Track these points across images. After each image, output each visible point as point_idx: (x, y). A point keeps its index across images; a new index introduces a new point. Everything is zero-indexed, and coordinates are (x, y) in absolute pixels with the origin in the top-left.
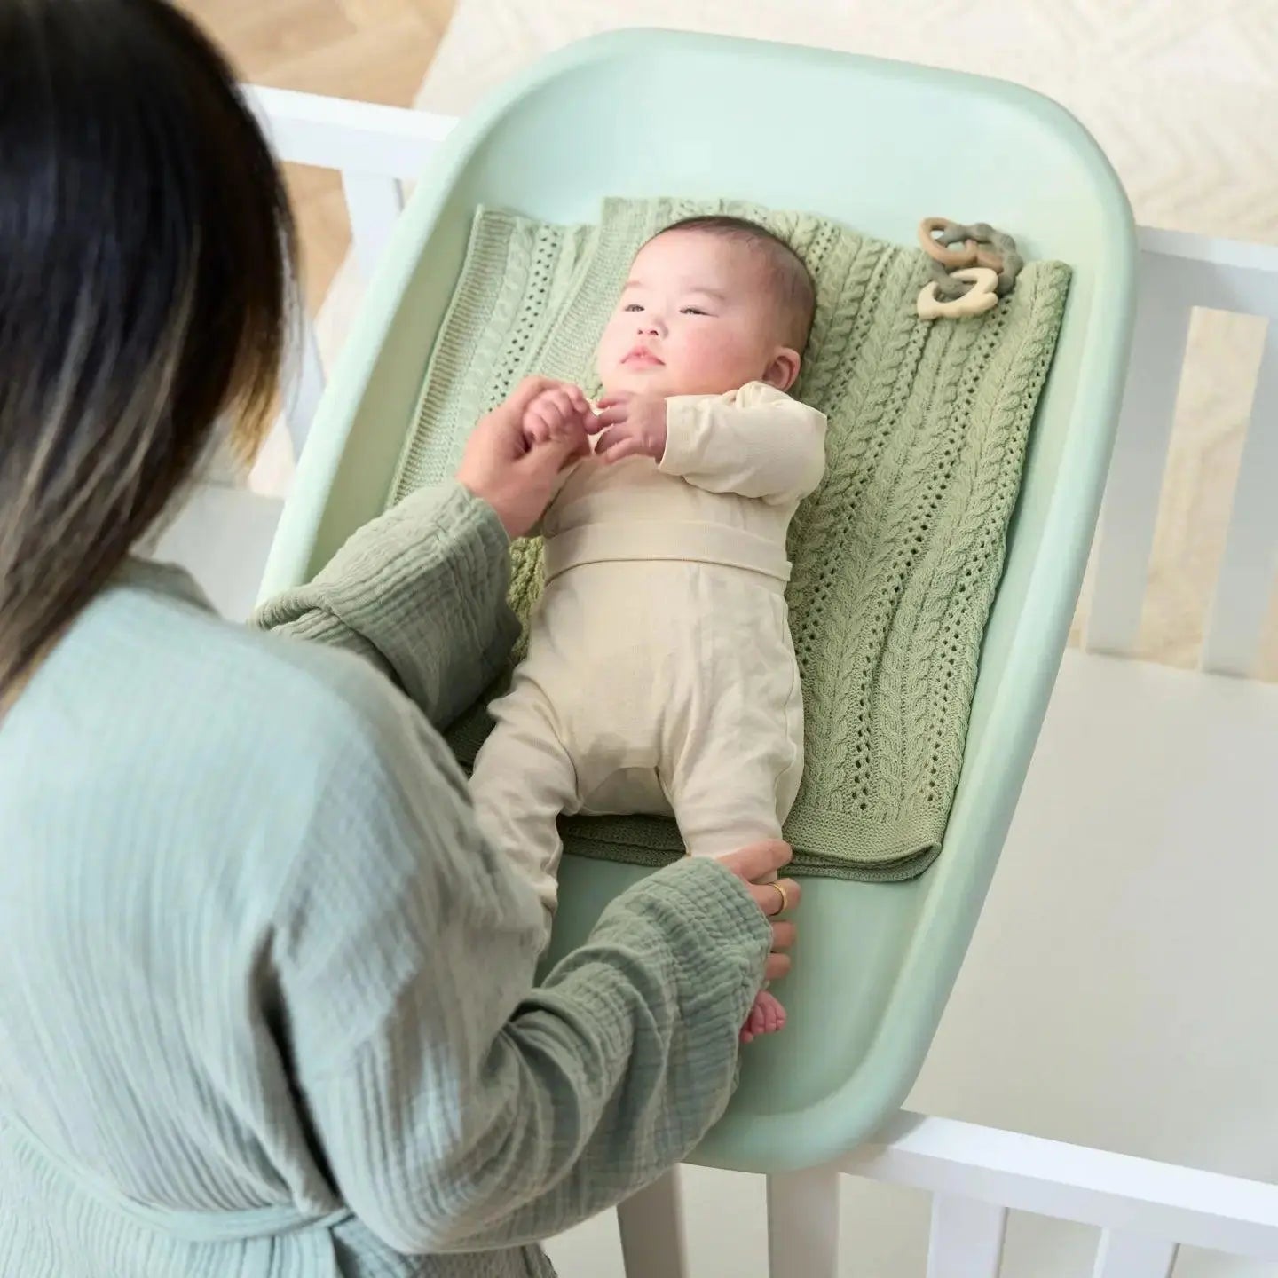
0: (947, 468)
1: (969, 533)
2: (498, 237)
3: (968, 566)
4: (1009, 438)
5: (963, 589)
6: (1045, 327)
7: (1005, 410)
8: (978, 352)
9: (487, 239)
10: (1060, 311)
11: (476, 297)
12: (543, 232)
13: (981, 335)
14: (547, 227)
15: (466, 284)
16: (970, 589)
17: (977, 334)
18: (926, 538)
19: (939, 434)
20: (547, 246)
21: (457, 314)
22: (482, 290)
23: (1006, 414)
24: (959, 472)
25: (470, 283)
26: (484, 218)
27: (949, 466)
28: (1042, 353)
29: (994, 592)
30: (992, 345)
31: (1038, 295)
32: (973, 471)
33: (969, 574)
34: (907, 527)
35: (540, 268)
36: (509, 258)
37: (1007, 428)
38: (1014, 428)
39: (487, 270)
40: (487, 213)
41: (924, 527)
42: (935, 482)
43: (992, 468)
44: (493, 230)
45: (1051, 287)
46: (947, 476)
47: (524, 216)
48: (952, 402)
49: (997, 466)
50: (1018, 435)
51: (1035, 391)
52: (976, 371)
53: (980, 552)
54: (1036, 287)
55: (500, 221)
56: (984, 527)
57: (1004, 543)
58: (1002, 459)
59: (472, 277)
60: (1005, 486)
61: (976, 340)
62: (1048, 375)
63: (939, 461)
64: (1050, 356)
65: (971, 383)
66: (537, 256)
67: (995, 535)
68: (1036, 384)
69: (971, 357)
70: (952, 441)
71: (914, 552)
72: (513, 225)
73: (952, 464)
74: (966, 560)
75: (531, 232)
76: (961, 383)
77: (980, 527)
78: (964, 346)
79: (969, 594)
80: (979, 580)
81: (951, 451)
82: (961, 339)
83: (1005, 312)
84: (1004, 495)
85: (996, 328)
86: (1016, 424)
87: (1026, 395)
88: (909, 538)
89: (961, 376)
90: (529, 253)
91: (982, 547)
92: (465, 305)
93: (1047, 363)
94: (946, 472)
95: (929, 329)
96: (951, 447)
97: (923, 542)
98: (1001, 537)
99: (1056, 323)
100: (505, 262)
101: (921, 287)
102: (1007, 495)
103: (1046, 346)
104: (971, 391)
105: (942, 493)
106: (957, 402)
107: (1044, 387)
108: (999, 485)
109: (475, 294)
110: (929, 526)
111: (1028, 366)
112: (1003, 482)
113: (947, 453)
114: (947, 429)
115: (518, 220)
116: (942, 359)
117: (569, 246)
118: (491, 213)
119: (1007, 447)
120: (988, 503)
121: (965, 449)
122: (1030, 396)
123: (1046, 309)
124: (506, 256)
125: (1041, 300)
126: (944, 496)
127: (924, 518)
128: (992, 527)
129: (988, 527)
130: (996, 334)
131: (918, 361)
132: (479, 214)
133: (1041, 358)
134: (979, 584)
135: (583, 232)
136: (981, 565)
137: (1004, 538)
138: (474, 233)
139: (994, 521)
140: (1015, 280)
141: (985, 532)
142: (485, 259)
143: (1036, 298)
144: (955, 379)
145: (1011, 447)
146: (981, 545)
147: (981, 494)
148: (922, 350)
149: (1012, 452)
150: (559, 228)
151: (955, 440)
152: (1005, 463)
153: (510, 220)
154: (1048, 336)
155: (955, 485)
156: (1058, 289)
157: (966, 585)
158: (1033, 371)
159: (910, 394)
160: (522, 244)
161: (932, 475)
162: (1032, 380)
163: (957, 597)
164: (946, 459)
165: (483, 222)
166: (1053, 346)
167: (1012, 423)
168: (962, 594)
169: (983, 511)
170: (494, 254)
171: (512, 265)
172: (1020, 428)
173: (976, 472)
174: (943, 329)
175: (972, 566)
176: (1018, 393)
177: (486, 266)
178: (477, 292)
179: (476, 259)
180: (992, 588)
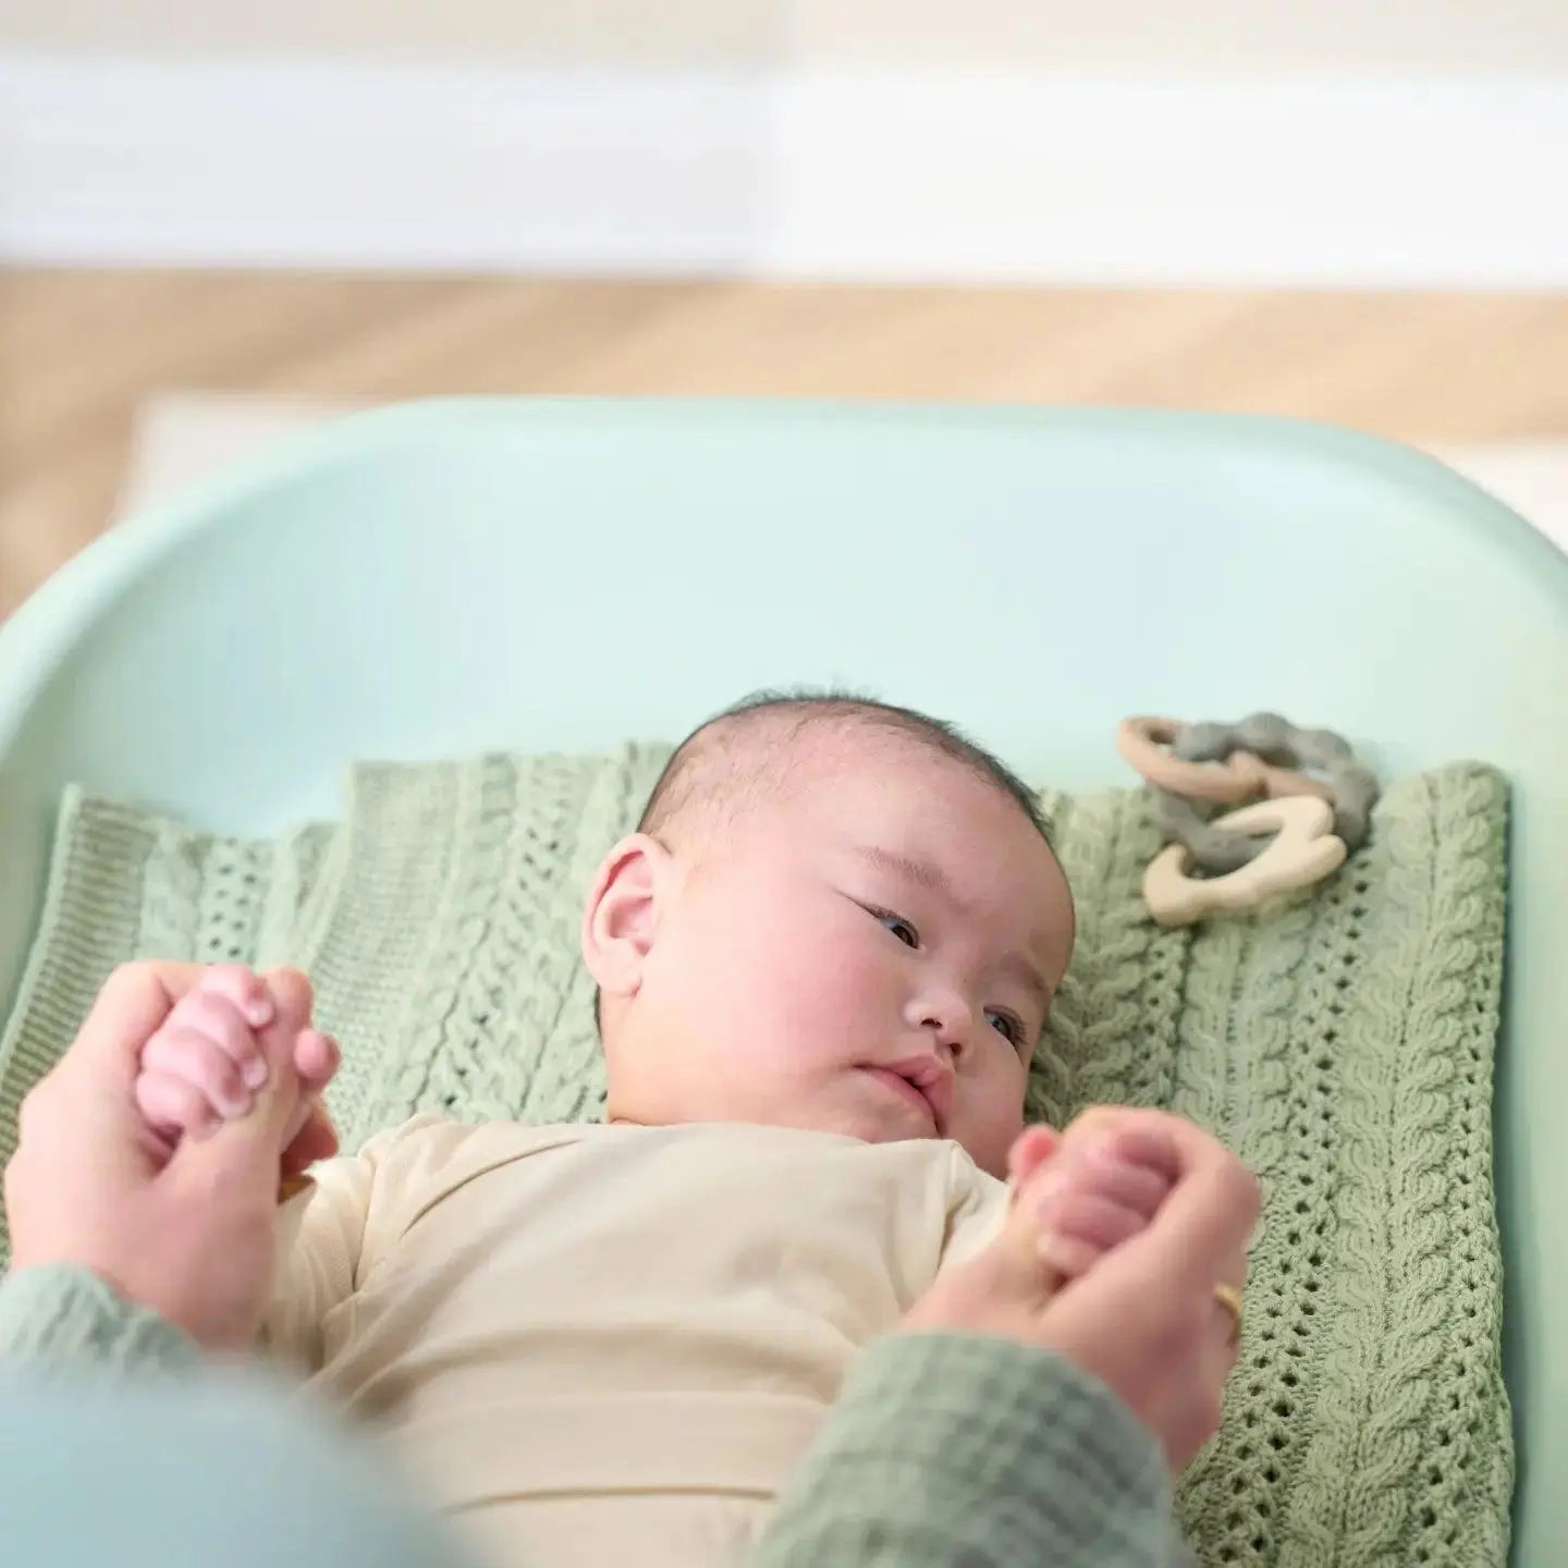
0: (1310, 1242)
1: (1415, 1378)
2: (117, 863)
3: (1431, 1460)
4: (1449, 1152)
5: (1430, 1519)
6: (1475, 902)
7: (1422, 1090)
8: (1319, 979)
9: (92, 865)
10: (1500, 870)
11: (75, 997)
12: (222, 854)
13: (1315, 941)
14: (231, 842)
15: (48, 962)
16: (1449, 1515)
17: (1307, 940)
18: (1299, 1405)
19: (1269, 1169)
20: (234, 884)
21: (32, 1031)
22: (86, 980)
23: (1428, 1098)
24: (1341, 1244)
25: (58, 961)
26: (83, 816)
27: (1313, 1237)
28: (1479, 960)
29: (1508, 1519)
30: (1349, 960)
31: (1442, 837)
32: (1379, 1236)
33: (1437, 1479)
34: (1245, 1384)
35: (222, 931)
36: (145, 914)
37: (1439, 1127)
38: (1456, 1125)
39: (99, 936)
40: (90, 806)
41: (1290, 1380)
42: (1289, 1279)
43: (1427, 1220)
44: (104, 846)
45: (1471, 814)
46: (1315, 1261)
47: (177, 817)
48: (1283, 1093)
49: (1438, 1216)
50: (1472, 1142)
51: (1485, 1043)
52: (1326, 1021)
53: (1452, 1419)
54: (1433, 820)
55: (121, 827)
56: (1447, 1361)
57: (1504, 1394)
58: (1446, 1199)
59: (62, 949)
60: (1470, 1258)
61: (1306, 953)
62: (1504, 1008)
63: (1284, 1230)
64: (1497, 967)
65: (1320, 1048)
66: (209, 905)
67: (1481, 1374)
68: (1482, 1028)
69: (1306, 989)
70: (1306, 1181)
71: (1277, 1443)
72: (152, 837)
73: (1319, 1231)
74: (1421, 1446)
75: (195, 852)
76: (1295, 1050)
77: (1438, 1361)
78: (1282, 970)
79: (1450, 1528)
80: (1467, 1491)
81: (1309, 1202)
82: (1270, 956)
83: (1362, 888)
84: (1475, 1279)
85: (1349, 922)
86: (1457, 1118)
87: (1466, 1053)
88: (1258, 1411)
89: (1290, 1037)
90: (195, 897)
91: (1456, 1406)
92: (49, 1011)
93: (1495, 982)
94: (1311, 1252)
95: (1188, 946)
96: (1309, 1194)
97: (1293, 1416)
98: (1494, 1383)
99: (1497, 893)
100: (137, 921)
101: (1144, 862)
102: (1482, 1278)
103: (1485, 946)
104: (1325, 1065)
105: (1313, 1299)
106: (1294, 1094)
107: (1502, 1036)
108: (1456, 1258)
109: (71, 989)
110: (1303, 1376)
111: (1455, 991)
112: (1464, 1249)
113: (1302, 1207)
114: (1286, 1154)
115: (161, 825)
116: (1235, 1006)
117: (283, 874)
118: (100, 805)
119: (1451, 1172)
120: (1440, 1301)
121: (1345, 1192)
122: (1476, 1057)
123: (1468, 864)
124: (139, 906)
125: (1450, 848)
126: (1321, 1307)
127: (1285, 1357)
128: (1467, 1356)
129: (1458, 1357)
130: (1353, 935)
131: (1177, 1017)
132: (70, 800)
133: (1480, 971)
134: (1470, 1502)
135: (314, 838)
136: (1463, 1452)
137: (1501, 1384)
138: (61, 851)
139: (1469, 1343)
140: (1368, 820)
141: (1452, 1372)
142: (93, 912)
143: (1437, 843)
144: (1279, 1044)
145: (1461, 1170)
146: (1451, 1402)
147: (1416, 1286)
148: (1181, 991)
149: (1465, 1181)
150: (257, 844)
151: (1314, 1176)
152: (1458, 1208)
153: (144, 825)
154: (1484, 922)
155: (1342, 1279)
156: (1489, 819)
157: (1437, 1506)
158: (1467, 1001)
159: (1175, 1090)
160: (174, 880)
161: (1276, 1260)
162: (1469, 1022)
163: (1419, 1544)
164: (1301, 1222)
165: (84, 824)
166: (1499, 943)
167: (1450, 1114)
168: (1430, 1531)
169: (1435, 1323)
170: (112, 901)
171: (152, 926)
172: (1472, 1126)
173: (1389, 1236)
174: (1222, 942)
175: (1442, 1457)
176: (1447, 1051)
177: (95, 927)
178: (78, 984)
179: (70, 908)
180: (1503, 1509)
